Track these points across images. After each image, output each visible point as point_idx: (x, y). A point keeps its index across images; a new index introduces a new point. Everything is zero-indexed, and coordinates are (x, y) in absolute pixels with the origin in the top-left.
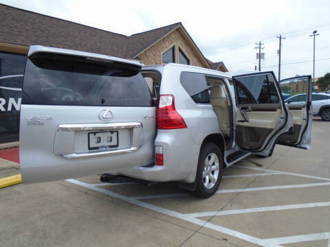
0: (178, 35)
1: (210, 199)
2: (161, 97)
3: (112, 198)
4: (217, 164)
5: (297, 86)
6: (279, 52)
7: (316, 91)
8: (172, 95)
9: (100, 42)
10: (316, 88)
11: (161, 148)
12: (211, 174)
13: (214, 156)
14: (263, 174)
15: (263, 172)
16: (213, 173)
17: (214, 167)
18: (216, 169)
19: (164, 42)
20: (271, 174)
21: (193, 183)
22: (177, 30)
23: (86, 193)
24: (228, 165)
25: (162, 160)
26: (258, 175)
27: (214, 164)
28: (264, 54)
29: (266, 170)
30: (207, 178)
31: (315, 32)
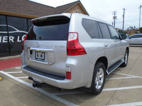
0: (79, 6)
1: (99, 96)
2: (69, 34)
3: (42, 94)
4: (103, 74)
5: (130, 31)
6: (123, 16)
7: (139, 33)
8: (77, 33)
9: (41, 9)
10: (138, 32)
11: (70, 68)
12: (99, 80)
13: (101, 70)
14: (126, 78)
15: (126, 76)
16: (100, 79)
17: (101, 76)
18: (102, 77)
19: (72, 10)
20: (130, 77)
21: (90, 88)
22: (78, 4)
23: (27, 90)
24: (108, 74)
25: (71, 76)
26: (124, 78)
27: (101, 74)
28: (116, 17)
29: (127, 75)
30: (97, 83)
31: (141, 6)
